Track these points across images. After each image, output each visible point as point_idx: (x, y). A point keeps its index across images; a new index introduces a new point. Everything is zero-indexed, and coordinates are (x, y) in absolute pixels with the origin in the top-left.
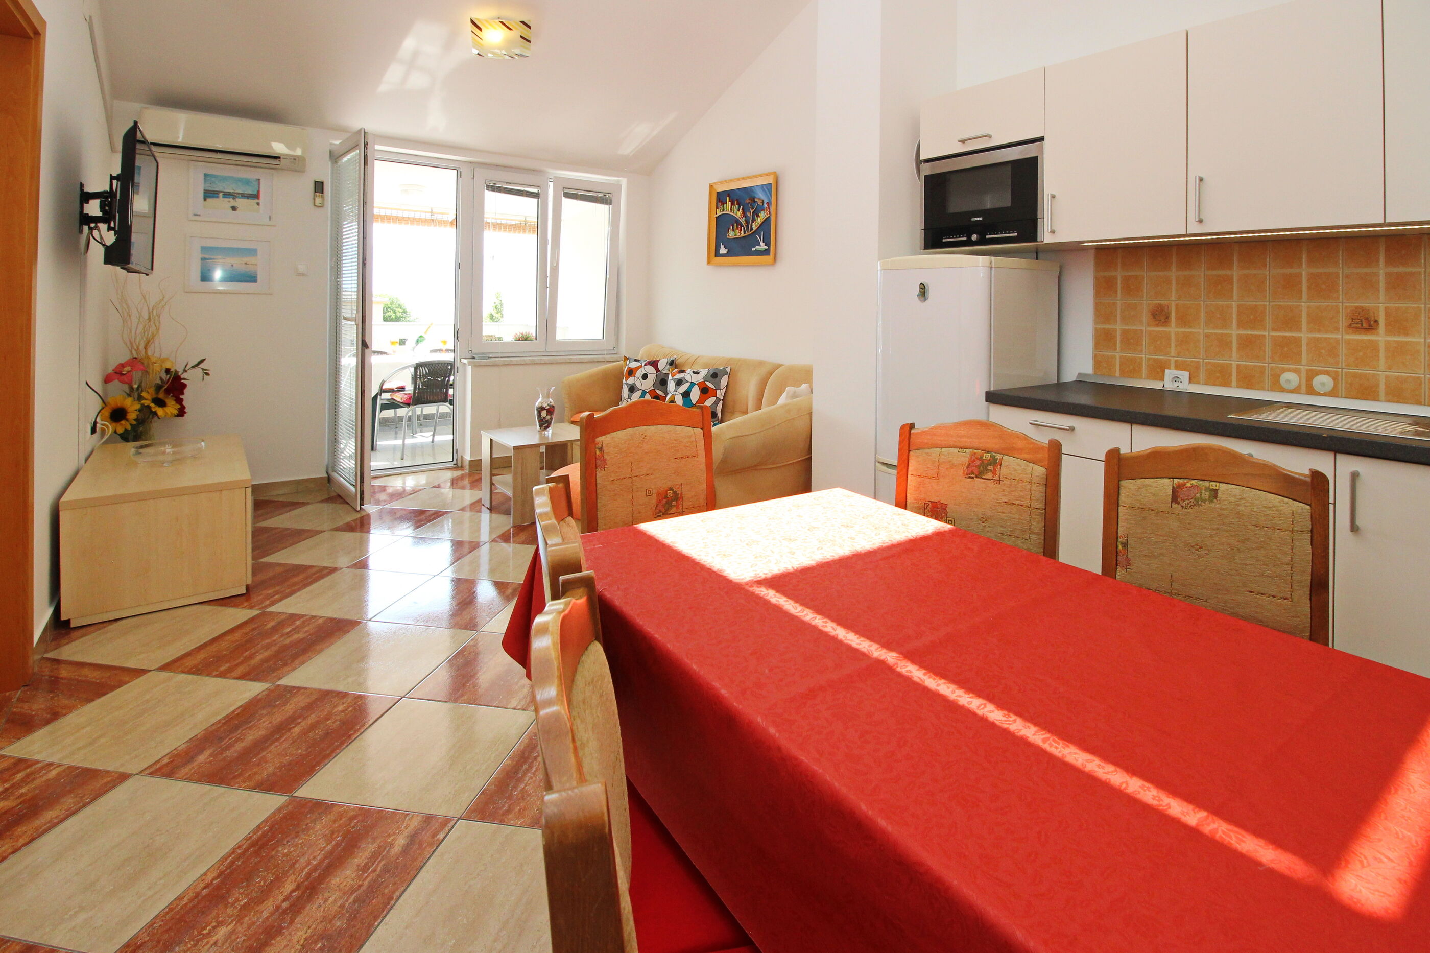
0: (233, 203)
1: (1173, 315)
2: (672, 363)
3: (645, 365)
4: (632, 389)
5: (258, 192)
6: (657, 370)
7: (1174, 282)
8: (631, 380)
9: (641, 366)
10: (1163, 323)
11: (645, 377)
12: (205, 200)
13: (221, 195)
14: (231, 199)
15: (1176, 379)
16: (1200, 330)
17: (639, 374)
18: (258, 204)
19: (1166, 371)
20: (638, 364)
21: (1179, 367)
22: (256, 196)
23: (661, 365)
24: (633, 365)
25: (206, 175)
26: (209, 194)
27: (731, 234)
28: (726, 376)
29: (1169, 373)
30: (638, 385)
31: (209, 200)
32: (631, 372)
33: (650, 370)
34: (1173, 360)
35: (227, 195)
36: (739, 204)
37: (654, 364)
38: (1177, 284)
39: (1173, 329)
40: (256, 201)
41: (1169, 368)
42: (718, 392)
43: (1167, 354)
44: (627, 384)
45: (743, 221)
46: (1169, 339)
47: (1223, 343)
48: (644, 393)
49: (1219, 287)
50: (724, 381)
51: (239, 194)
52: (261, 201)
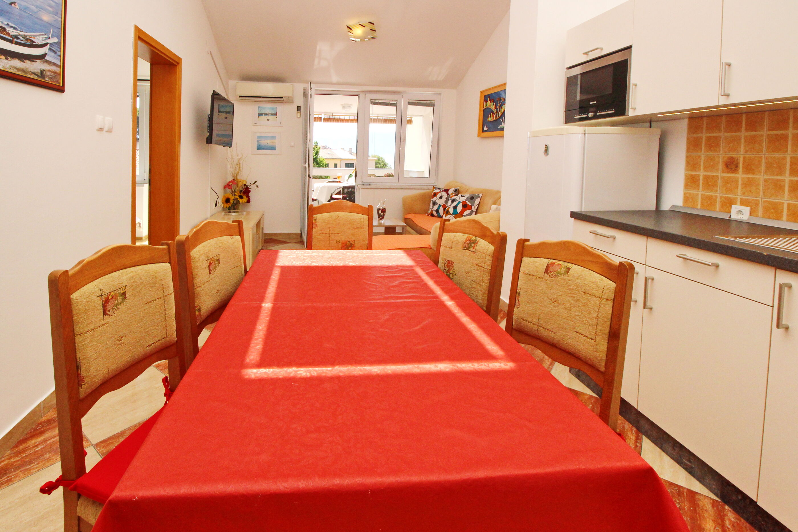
0: (268, 118)
1: (741, 166)
2: (456, 191)
3: (442, 191)
4: (434, 203)
5: (277, 113)
6: (448, 194)
7: (743, 140)
8: (434, 199)
9: (440, 192)
10: (733, 170)
11: (441, 197)
12: (258, 117)
13: (264, 114)
14: (267, 116)
15: (740, 212)
16: (761, 177)
17: (439, 196)
18: (277, 117)
19: (733, 206)
20: (438, 191)
21: (744, 203)
22: (276, 114)
23: (450, 192)
24: (436, 191)
25: (259, 107)
26: (260, 115)
27: (490, 119)
28: (479, 199)
29: (735, 208)
30: (437, 202)
31: (259, 117)
32: (435, 195)
33: (444, 194)
34: (739, 198)
35: (266, 114)
36: (493, 102)
37: (447, 191)
38: (745, 142)
39: (740, 175)
40: (276, 116)
41: (736, 204)
42: (473, 207)
43: (735, 194)
44: (432, 201)
45: (495, 111)
46: (737, 182)
47: (778, 187)
48: (440, 206)
49: (777, 143)
50: (477, 201)
51: (270, 114)
52: (278, 116)
